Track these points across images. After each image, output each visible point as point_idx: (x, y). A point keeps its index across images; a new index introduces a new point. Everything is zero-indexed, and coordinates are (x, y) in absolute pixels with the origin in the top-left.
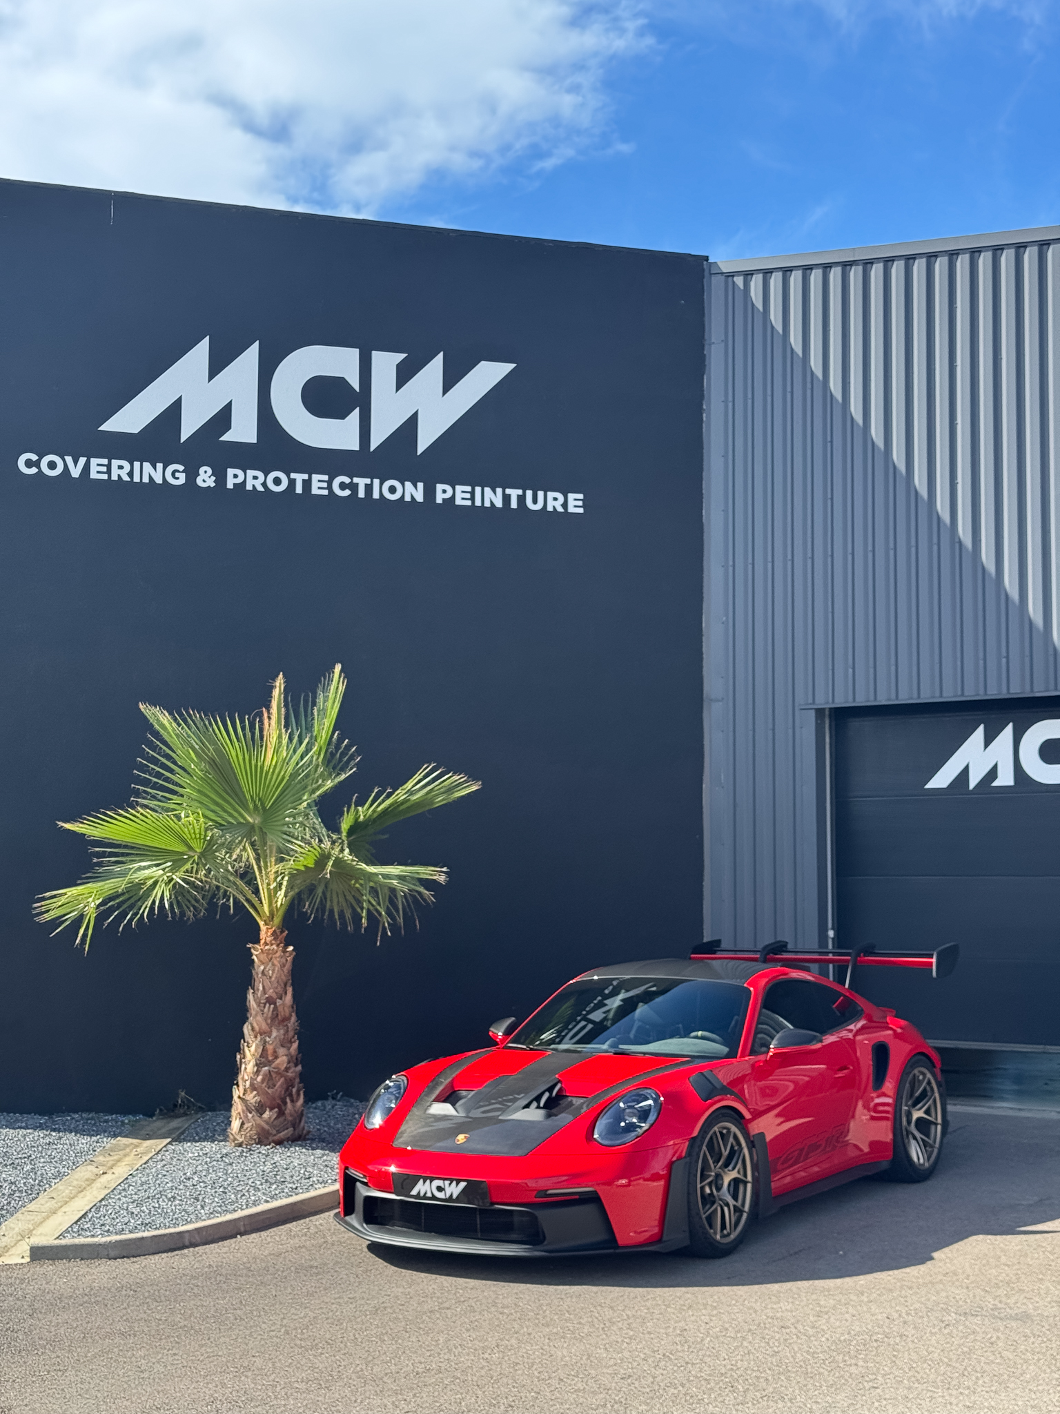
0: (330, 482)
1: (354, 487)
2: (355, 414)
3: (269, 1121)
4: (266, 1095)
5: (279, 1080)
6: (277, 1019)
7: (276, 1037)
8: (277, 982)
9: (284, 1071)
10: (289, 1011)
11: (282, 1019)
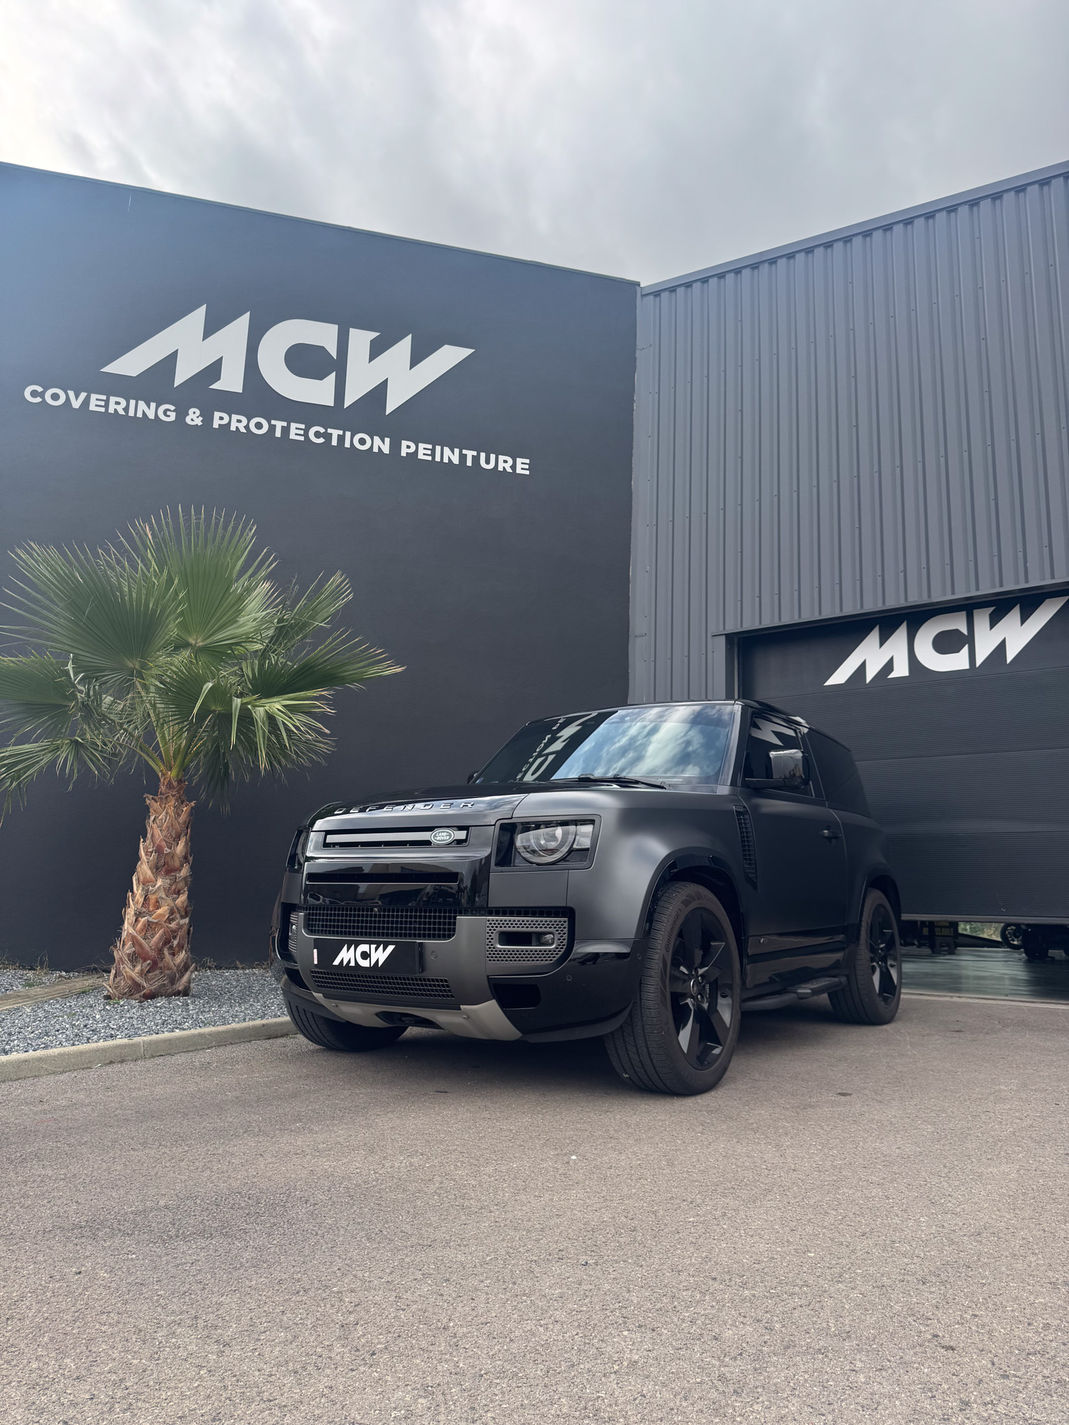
0: (306, 431)
1: (328, 437)
2: (332, 377)
3: (141, 973)
4: (141, 945)
5: (158, 931)
6: (164, 868)
7: (160, 886)
8: (168, 831)
9: (165, 922)
10: (180, 861)
11: (170, 868)
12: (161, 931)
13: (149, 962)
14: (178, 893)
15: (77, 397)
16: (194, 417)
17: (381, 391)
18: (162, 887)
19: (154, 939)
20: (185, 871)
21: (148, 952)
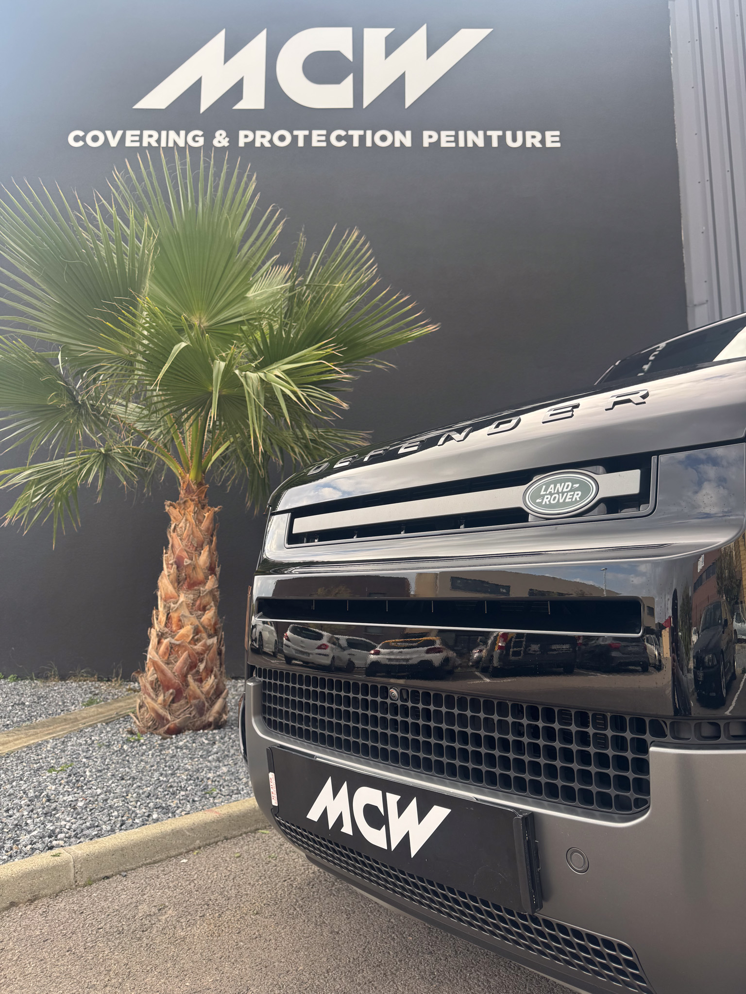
0: (328, 136)
1: (349, 139)
2: (349, 81)
3: (164, 705)
4: (162, 672)
5: (182, 654)
6: (186, 583)
7: (182, 602)
8: (188, 540)
9: (190, 643)
10: (204, 573)
11: (192, 582)
12: (185, 654)
13: (171, 691)
14: (204, 609)
15: (114, 135)
16: (221, 139)
17: (399, 86)
18: (184, 604)
19: (178, 663)
20: (211, 583)
21: (170, 680)
